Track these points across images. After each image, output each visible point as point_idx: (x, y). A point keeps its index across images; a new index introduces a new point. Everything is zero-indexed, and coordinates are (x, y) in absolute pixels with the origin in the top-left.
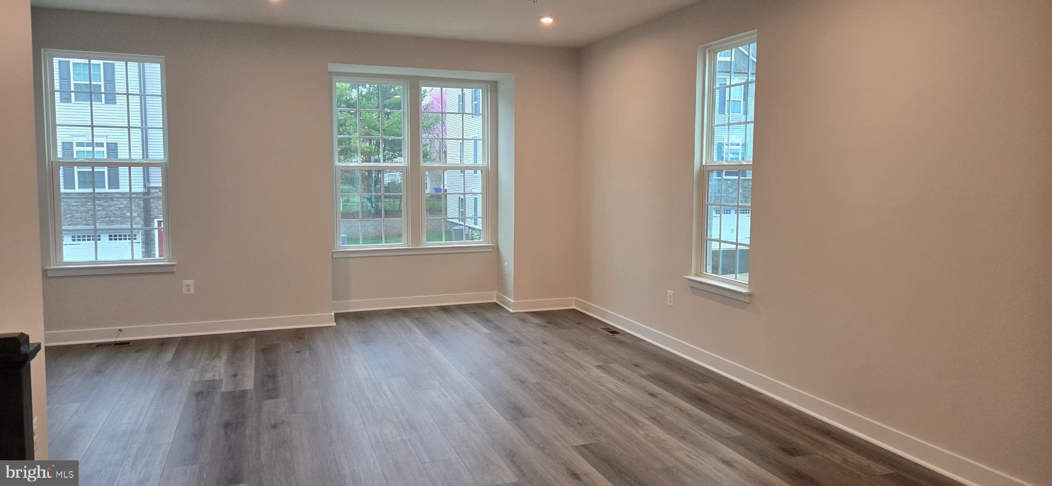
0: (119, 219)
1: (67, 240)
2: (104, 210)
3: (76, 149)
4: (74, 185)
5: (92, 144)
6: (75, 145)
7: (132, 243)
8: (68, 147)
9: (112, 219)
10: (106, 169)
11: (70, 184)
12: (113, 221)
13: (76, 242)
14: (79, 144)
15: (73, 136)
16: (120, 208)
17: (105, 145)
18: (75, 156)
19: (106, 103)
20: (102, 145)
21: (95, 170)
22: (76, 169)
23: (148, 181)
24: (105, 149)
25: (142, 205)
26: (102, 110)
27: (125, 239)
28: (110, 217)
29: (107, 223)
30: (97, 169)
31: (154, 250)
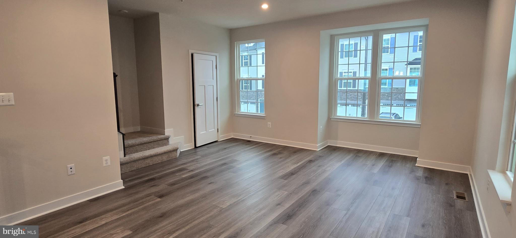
0: (355, 99)
1: (339, 105)
2: (350, 95)
3: (344, 74)
4: (342, 87)
5: (348, 72)
6: (343, 73)
7: (357, 108)
8: (341, 73)
9: (353, 99)
10: (352, 81)
11: (341, 87)
12: (353, 100)
13: (342, 106)
14: (344, 73)
15: (343, 70)
16: (355, 95)
17: (352, 72)
18: (343, 76)
19: (354, 57)
20: (351, 72)
21: (348, 81)
22: (343, 81)
23: (365, 85)
24: (352, 74)
25: (363, 94)
26: (353, 60)
27: (355, 106)
28: (352, 98)
29: (351, 100)
30: (349, 81)
31: (366, 111)
